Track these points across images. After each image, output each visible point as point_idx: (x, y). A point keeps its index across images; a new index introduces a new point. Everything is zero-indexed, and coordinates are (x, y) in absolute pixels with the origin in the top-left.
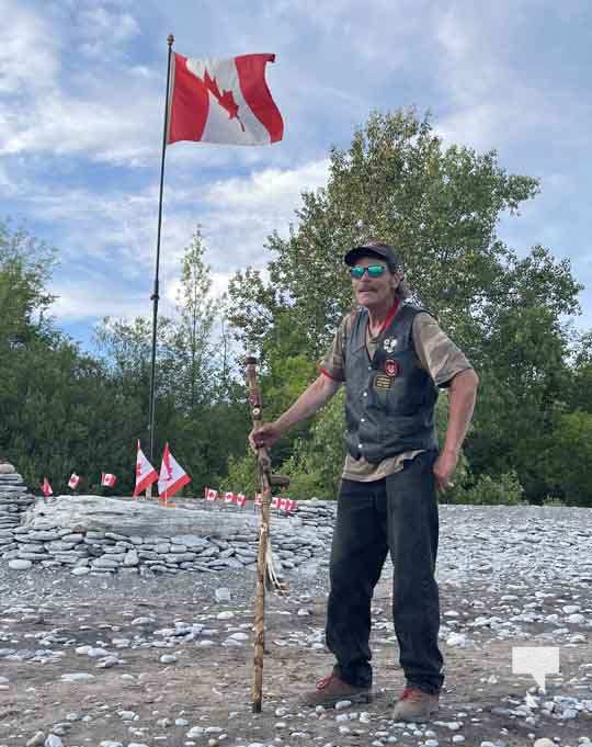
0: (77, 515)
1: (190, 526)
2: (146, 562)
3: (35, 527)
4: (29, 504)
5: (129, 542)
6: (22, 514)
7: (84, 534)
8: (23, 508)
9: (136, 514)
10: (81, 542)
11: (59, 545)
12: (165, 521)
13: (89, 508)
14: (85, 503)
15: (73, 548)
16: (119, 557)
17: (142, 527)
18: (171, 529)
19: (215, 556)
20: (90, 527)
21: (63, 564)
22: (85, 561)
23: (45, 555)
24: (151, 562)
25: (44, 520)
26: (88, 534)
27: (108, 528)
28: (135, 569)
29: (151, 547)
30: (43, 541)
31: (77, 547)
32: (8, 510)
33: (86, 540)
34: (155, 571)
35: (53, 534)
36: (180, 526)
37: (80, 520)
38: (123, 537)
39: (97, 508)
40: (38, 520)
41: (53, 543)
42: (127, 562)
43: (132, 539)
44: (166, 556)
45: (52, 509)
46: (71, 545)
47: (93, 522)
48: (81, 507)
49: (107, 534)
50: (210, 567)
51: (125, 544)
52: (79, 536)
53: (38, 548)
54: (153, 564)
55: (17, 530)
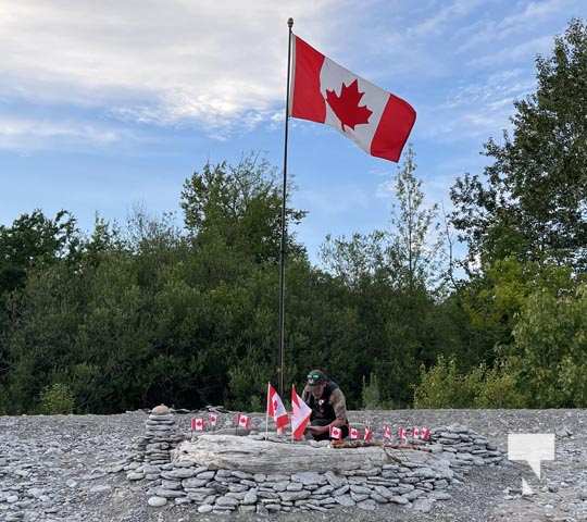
0: (212, 454)
1: (311, 463)
2: (263, 501)
3: (178, 464)
4: (178, 442)
5: (253, 480)
6: (172, 451)
7: (216, 471)
8: (173, 445)
9: (260, 453)
10: (213, 479)
11: (194, 482)
12: (286, 460)
15: (205, 486)
16: (239, 495)
17: (265, 465)
19: (330, 493)
20: (222, 465)
21: (193, 502)
22: (212, 498)
23: (179, 493)
24: (266, 501)
25: (187, 457)
26: (220, 472)
27: (236, 466)
28: (253, 508)
29: (271, 484)
30: (182, 479)
31: (208, 484)
32: (160, 448)
33: (216, 478)
34: (269, 510)
35: (191, 471)
36: (300, 464)
37: (213, 458)
38: (248, 476)
39: (229, 448)
40: (181, 457)
41: (189, 480)
42: (246, 501)
43: (256, 477)
44: (281, 494)
45: (194, 447)
46: (203, 482)
47: (224, 461)
48: (216, 445)
49: (233, 473)
50: (321, 505)
51: (247, 482)
52: (211, 474)
53: (175, 485)
54: (268, 503)
55: (164, 467)
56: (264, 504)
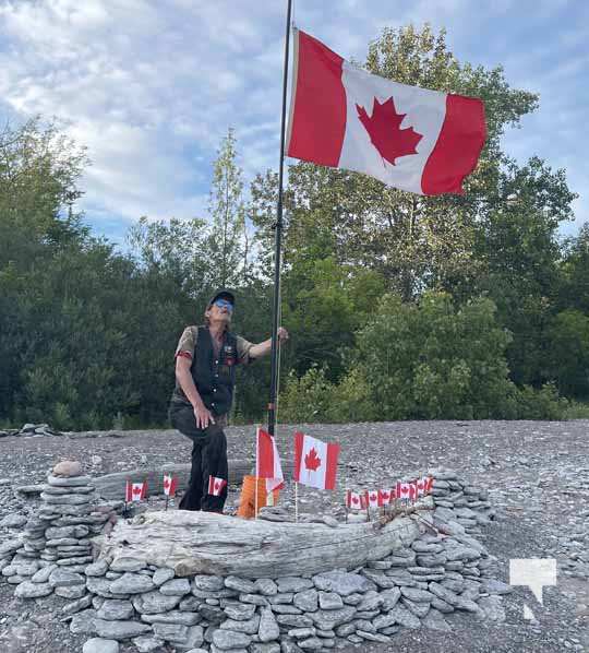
0: (180, 549)
2: (291, 633)
4: (104, 523)
6: (95, 540)
7: (191, 579)
8: (97, 528)
9: (263, 545)
10: (189, 595)
11: (157, 602)
12: (305, 554)
13: (195, 536)
14: (188, 526)
18: (313, 564)
20: (200, 568)
24: (299, 633)
25: (130, 553)
26: (198, 581)
28: (276, 647)
29: (289, 598)
30: (129, 597)
31: (183, 605)
32: (74, 535)
33: (195, 591)
35: (142, 581)
37: (183, 556)
38: (249, 587)
39: (209, 536)
40: (118, 552)
41: (146, 598)
42: (264, 637)
44: (317, 617)
45: (140, 535)
46: (173, 601)
47: (204, 561)
48: (184, 534)
49: (226, 583)
51: (255, 598)
52: (183, 586)
53: (124, 610)
54: (303, 638)
55: (90, 569)
56: (295, 640)
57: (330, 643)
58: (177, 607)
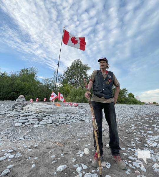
0: (37, 108)
1: (63, 111)
5: (49, 116)
7: (38, 114)
8: (24, 106)
9: (51, 108)
14: (39, 105)
16: (47, 121)
17: (53, 112)
18: (59, 112)
21: (31, 124)
23: (27, 121)
27: (44, 112)
28: (51, 125)
29: (55, 117)
30: (27, 116)
32: (20, 107)
34: (56, 125)
39: (42, 107)
40: (27, 109)
41: (30, 116)
42: (49, 123)
45: (31, 106)
53: (25, 118)
56: (55, 123)
57: (61, 124)
58: (35, 118)
